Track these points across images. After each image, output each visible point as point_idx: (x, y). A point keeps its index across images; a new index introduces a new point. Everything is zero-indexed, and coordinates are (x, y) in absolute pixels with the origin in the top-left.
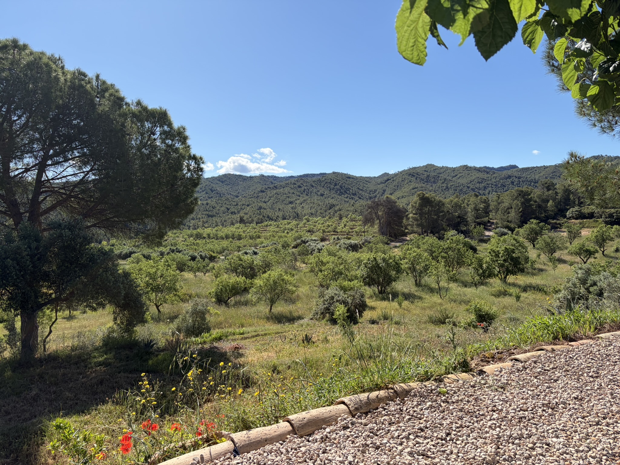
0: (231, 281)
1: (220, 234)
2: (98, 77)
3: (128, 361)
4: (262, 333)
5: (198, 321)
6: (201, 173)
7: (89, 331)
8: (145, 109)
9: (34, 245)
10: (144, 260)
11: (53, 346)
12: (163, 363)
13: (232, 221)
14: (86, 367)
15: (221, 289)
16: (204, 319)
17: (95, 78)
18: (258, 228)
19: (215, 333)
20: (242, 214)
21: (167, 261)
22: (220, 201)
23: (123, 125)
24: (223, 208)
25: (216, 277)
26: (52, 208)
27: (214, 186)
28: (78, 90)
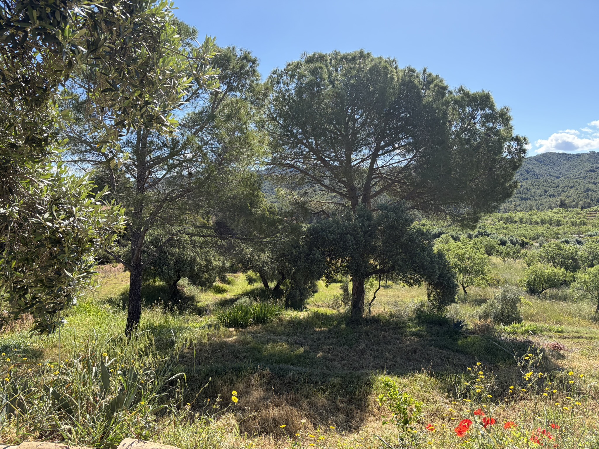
0: (547, 271)
1: (534, 218)
2: (425, 71)
3: (438, 336)
4: (586, 335)
5: (507, 309)
6: (523, 155)
7: (402, 301)
8: (467, 94)
9: (367, 223)
10: (452, 241)
11: (376, 310)
12: (473, 346)
13: (550, 204)
14: (402, 334)
15: (535, 278)
16: (514, 307)
17: (422, 73)
18: (583, 213)
19: (527, 325)
20: (563, 197)
21: (476, 244)
22: (536, 183)
23: (445, 113)
24: (539, 191)
25: (529, 265)
26: (380, 192)
27: (530, 166)
28: (408, 85)
